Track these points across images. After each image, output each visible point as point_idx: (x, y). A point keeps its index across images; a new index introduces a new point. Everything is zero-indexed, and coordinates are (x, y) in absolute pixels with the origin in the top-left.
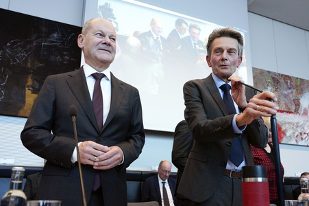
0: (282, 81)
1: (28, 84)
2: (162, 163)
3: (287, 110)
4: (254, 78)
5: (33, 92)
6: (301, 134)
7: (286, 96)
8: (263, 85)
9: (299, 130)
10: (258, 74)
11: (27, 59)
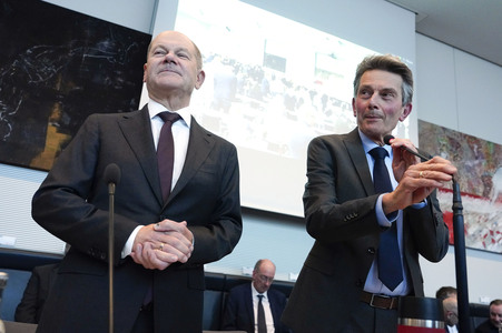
0: (464, 144)
1: (53, 117)
2: (259, 263)
3: (471, 192)
4: (420, 136)
5: (60, 131)
6: (492, 232)
7: (469, 169)
8: (434, 149)
9: (489, 226)
10: (427, 131)
11: (55, 77)
